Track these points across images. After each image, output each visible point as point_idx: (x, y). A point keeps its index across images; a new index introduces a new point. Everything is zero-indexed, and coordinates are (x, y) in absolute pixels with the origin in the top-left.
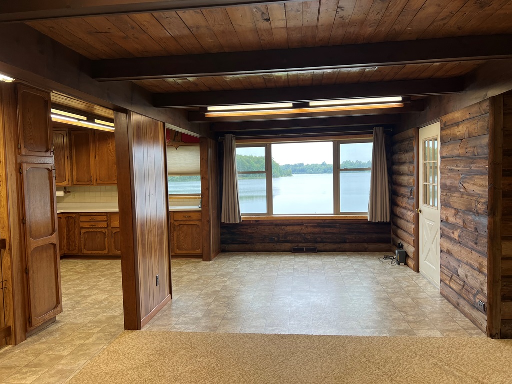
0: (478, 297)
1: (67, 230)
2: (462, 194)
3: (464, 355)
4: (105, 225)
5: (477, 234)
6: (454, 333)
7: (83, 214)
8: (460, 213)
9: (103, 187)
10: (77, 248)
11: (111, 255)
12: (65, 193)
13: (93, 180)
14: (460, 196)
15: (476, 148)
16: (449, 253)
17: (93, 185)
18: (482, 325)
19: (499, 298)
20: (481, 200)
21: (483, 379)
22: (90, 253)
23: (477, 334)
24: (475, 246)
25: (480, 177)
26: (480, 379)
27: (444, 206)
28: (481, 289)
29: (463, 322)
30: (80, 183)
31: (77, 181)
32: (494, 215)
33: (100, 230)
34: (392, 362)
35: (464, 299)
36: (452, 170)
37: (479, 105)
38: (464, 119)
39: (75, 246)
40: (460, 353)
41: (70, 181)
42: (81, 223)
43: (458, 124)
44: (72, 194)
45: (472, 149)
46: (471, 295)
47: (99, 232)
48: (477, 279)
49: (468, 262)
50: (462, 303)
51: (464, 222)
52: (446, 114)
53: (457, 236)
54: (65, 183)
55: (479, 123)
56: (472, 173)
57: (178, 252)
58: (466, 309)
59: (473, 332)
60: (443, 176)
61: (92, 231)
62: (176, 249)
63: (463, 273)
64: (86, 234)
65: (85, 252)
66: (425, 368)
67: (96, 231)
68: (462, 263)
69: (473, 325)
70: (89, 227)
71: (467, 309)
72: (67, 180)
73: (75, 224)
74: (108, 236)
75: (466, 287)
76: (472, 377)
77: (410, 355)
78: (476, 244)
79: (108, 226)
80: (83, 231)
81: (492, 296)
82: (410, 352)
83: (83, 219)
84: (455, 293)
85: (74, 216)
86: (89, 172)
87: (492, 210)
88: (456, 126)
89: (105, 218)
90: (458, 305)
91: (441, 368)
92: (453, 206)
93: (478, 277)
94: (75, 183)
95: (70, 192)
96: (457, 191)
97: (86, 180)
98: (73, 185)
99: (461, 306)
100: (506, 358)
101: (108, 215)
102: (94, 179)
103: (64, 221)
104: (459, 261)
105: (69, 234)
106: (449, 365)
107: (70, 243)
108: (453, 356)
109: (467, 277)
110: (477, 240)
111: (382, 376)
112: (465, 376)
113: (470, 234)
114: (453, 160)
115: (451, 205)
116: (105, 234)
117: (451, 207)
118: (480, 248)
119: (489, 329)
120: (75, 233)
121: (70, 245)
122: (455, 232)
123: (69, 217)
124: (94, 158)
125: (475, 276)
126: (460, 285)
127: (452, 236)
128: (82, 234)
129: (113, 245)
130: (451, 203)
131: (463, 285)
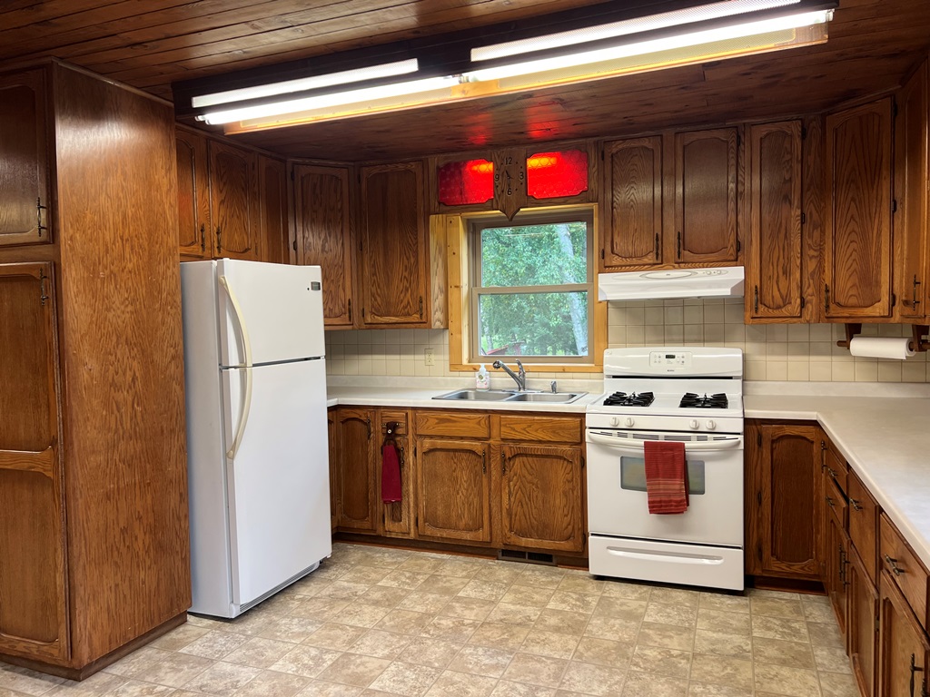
12: (910, 346)
54: (875, 311)
72: (886, 298)
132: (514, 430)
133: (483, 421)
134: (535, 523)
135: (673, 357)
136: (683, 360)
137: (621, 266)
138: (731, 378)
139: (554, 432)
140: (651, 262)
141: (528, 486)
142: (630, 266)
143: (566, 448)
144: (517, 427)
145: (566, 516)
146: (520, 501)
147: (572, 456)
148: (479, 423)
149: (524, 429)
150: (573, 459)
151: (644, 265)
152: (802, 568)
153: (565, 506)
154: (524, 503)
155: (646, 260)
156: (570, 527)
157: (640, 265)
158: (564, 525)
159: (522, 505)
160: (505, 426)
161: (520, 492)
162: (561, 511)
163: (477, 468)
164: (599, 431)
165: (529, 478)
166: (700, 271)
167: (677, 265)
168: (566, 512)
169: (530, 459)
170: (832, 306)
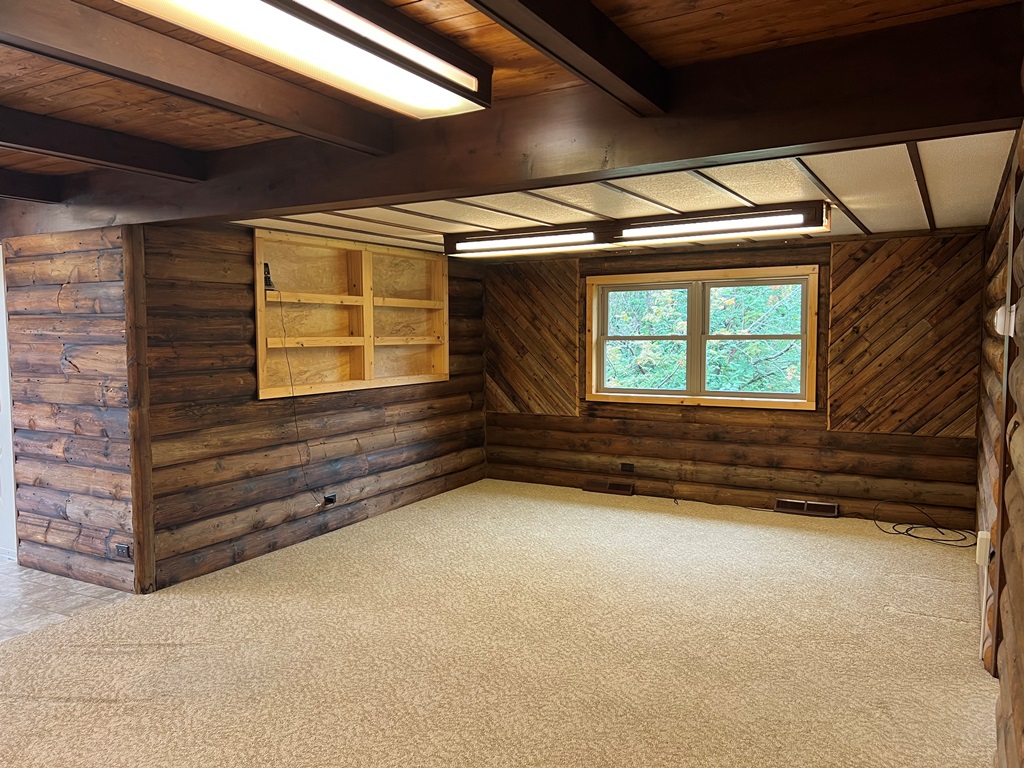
0: (113, 540)
2: (70, 376)
3: (121, 626)
5: (106, 439)
6: (86, 607)
8: (64, 409)
14: (63, 380)
15: (97, 301)
16: (39, 484)
18: (124, 581)
19: (152, 529)
20: (111, 385)
21: (166, 640)
23: (118, 597)
24: (105, 460)
25: (107, 347)
26: (162, 642)
27: (20, 401)
28: (121, 525)
29: (87, 589)
32: (139, 405)
34: (15, 678)
35: (81, 553)
36: (41, 337)
37: (100, 233)
38: (67, 250)
40: (113, 626)
43: (50, 256)
45: (90, 303)
46: (98, 542)
48: (110, 512)
49: (88, 490)
50: (77, 561)
51: (76, 423)
52: (18, 234)
53: (61, 450)
55: (102, 262)
56: (90, 340)
58: (87, 569)
59: (111, 597)
60: (13, 346)
63: (76, 511)
66: (75, 664)
68: (72, 495)
69: (105, 589)
71: (90, 567)
75: (85, 531)
76: (150, 645)
77: (38, 658)
78: (106, 455)
81: (141, 529)
82: (35, 655)
84: (58, 551)
87: (135, 399)
88: (48, 259)
90: (69, 567)
91: (99, 653)
92: (46, 400)
93: (111, 509)
96: (56, 373)
99: (75, 567)
100: (177, 608)
104: (65, 493)
106: (108, 645)
108: (106, 633)
109: (87, 515)
110: (107, 448)
111: (15, 701)
112: (140, 649)
113: (91, 442)
114: (41, 319)
115: (40, 398)
117: (41, 402)
118: (114, 461)
119: (139, 581)
122: (55, 444)
125: (106, 507)
126: (72, 532)
127: (50, 452)
130: (43, 395)
131: (76, 530)
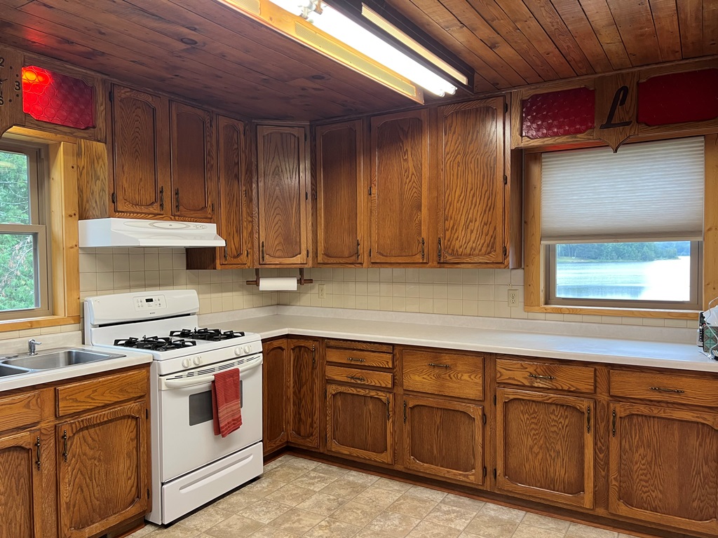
1: (295, 382)
4: (385, 379)
7: (332, 343)
9: (386, 272)
10: (316, 433)
11: (399, 467)
12: (299, 282)
13: (361, 251)
17: (361, 264)
22: (345, 450)
30: (332, 260)
31: (326, 255)
33: (373, 393)
39: (311, 426)
41: (310, 254)
42: (328, 368)
44: (316, 286)
47: (371, 397)
54: (298, 260)
57: (623, 510)
61: (354, 391)
62: (613, 496)
64: (338, 396)
65: (335, 447)
67: (362, 392)
70: (345, 379)
72: (304, 252)
73: (313, 368)
74: (394, 413)
79: (394, 384)
80: (332, 389)
83: (333, 356)
85: (311, 344)
86: (353, 231)
89: (385, 360)
94: (320, 259)
95: (311, 281)
97: (346, 254)
98: (317, 265)
101: (396, 351)
102: (363, 248)
103: (289, 357)
105: (300, 392)
107: (300, 414)
116: (385, 405)
120: (312, 390)
121: (300, 419)
123: (300, 347)
124: (366, 193)
128: (329, 396)
129: (407, 441)
132: (76, 401)
133: (34, 401)
134: (98, 503)
135: (151, 300)
136: (159, 302)
137: (130, 212)
138: (189, 315)
139: (121, 390)
140: (156, 212)
141: (89, 463)
142: (138, 213)
143: (133, 405)
144: (81, 397)
145: (130, 478)
146: (81, 487)
147: (139, 411)
148: (27, 406)
149: (89, 397)
150: (140, 414)
151: (149, 214)
152: (280, 441)
153: (129, 469)
154: (84, 486)
155: (151, 209)
156: (134, 489)
157: (145, 214)
158: (129, 489)
159: (82, 490)
160: (65, 399)
161: (79, 475)
162: (125, 475)
163: (21, 469)
164: (173, 376)
165: (90, 453)
166: (192, 225)
167: (173, 217)
168: (129, 475)
169: (92, 431)
170: (266, 257)
